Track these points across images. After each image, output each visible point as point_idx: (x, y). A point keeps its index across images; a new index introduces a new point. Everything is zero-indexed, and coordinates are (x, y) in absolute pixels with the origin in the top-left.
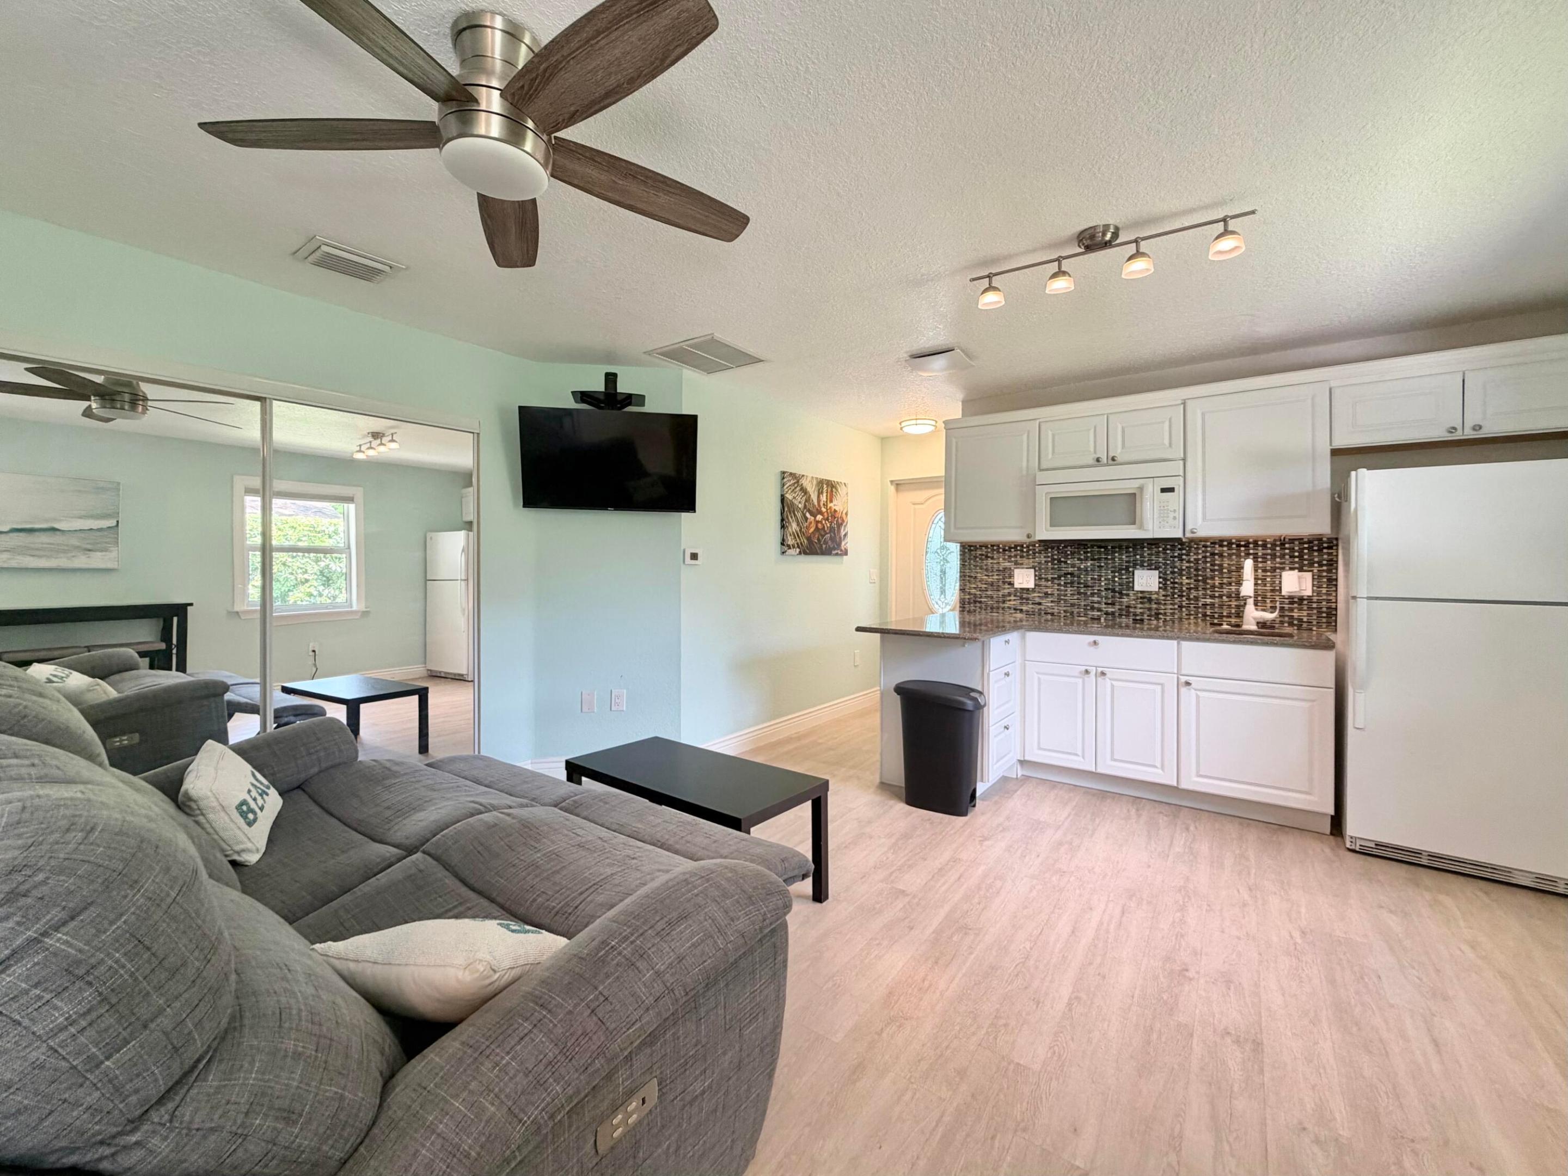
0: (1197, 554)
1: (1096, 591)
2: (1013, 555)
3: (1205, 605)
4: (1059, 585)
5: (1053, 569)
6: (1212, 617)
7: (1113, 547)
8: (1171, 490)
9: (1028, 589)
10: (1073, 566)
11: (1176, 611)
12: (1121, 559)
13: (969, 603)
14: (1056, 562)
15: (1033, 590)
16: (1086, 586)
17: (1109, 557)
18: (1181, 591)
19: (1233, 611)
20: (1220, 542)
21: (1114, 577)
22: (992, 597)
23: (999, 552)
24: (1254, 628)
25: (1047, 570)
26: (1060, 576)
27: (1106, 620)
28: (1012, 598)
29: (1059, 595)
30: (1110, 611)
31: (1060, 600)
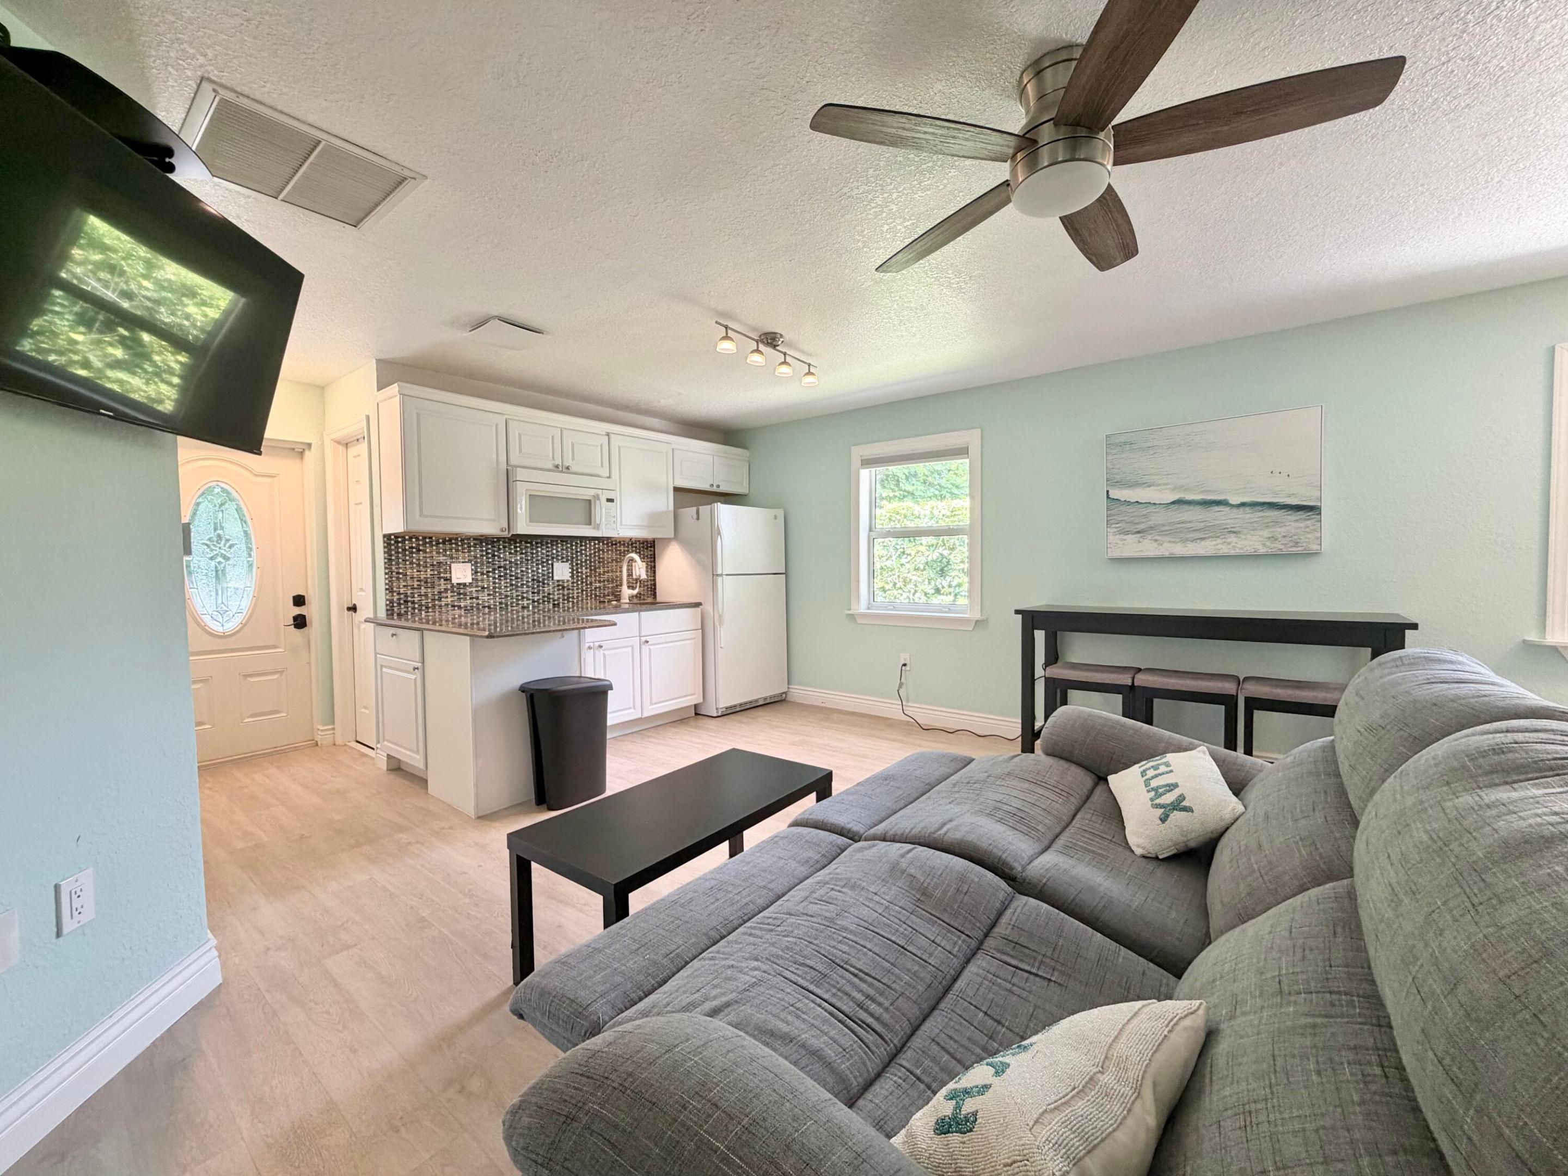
1: (524, 582)
2: (447, 548)
3: (596, 588)
4: (494, 578)
5: (487, 562)
7: (537, 543)
8: (611, 500)
9: (465, 585)
10: (505, 559)
11: (580, 595)
12: (547, 552)
14: (490, 556)
15: (471, 585)
16: (517, 578)
17: (534, 550)
18: (582, 578)
19: (614, 591)
21: (538, 569)
22: (426, 595)
23: (432, 546)
24: (628, 601)
25: (483, 564)
26: (494, 569)
27: (534, 607)
28: (449, 594)
29: (494, 588)
30: (536, 599)
31: (495, 592)
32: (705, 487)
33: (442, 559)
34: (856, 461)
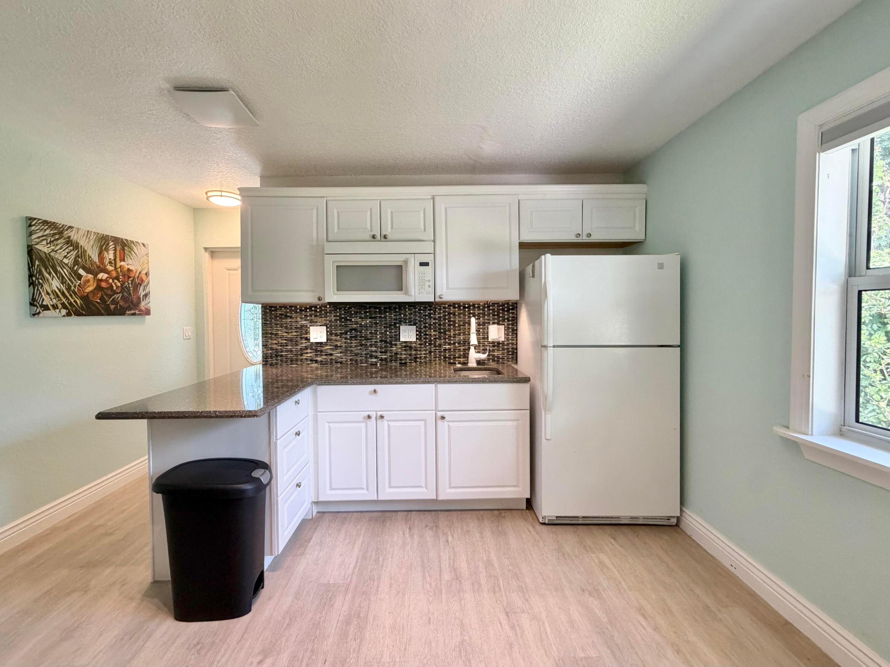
0: (440, 313)
1: (373, 343)
2: (308, 314)
3: (445, 350)
4: (346, 338)
5: (341, 325)
6: (450, 358)
7: (385, 308)
8: (426, 264)
9: (322, 343)
10: (356, 323)
11: (428, 356)
12: (390, 317)
13: (271, 357)
14: (343, 320)
15: (326, 344)
16: (367, 339)
17: (383, 316)
18: (431, 341)
19: (462, 353)
20: (453, 305)
21: (386, 331)
22: (291, 351)
23: (296, 313)
24: (475, 365)
25: (336, 327)
26: (346, 331)
27: (381, 365)
28: (309, 351)
29: (346, 347)
30: (383, 358)
31: (347, 350)
32: (570, 237)
33: (304, 323)
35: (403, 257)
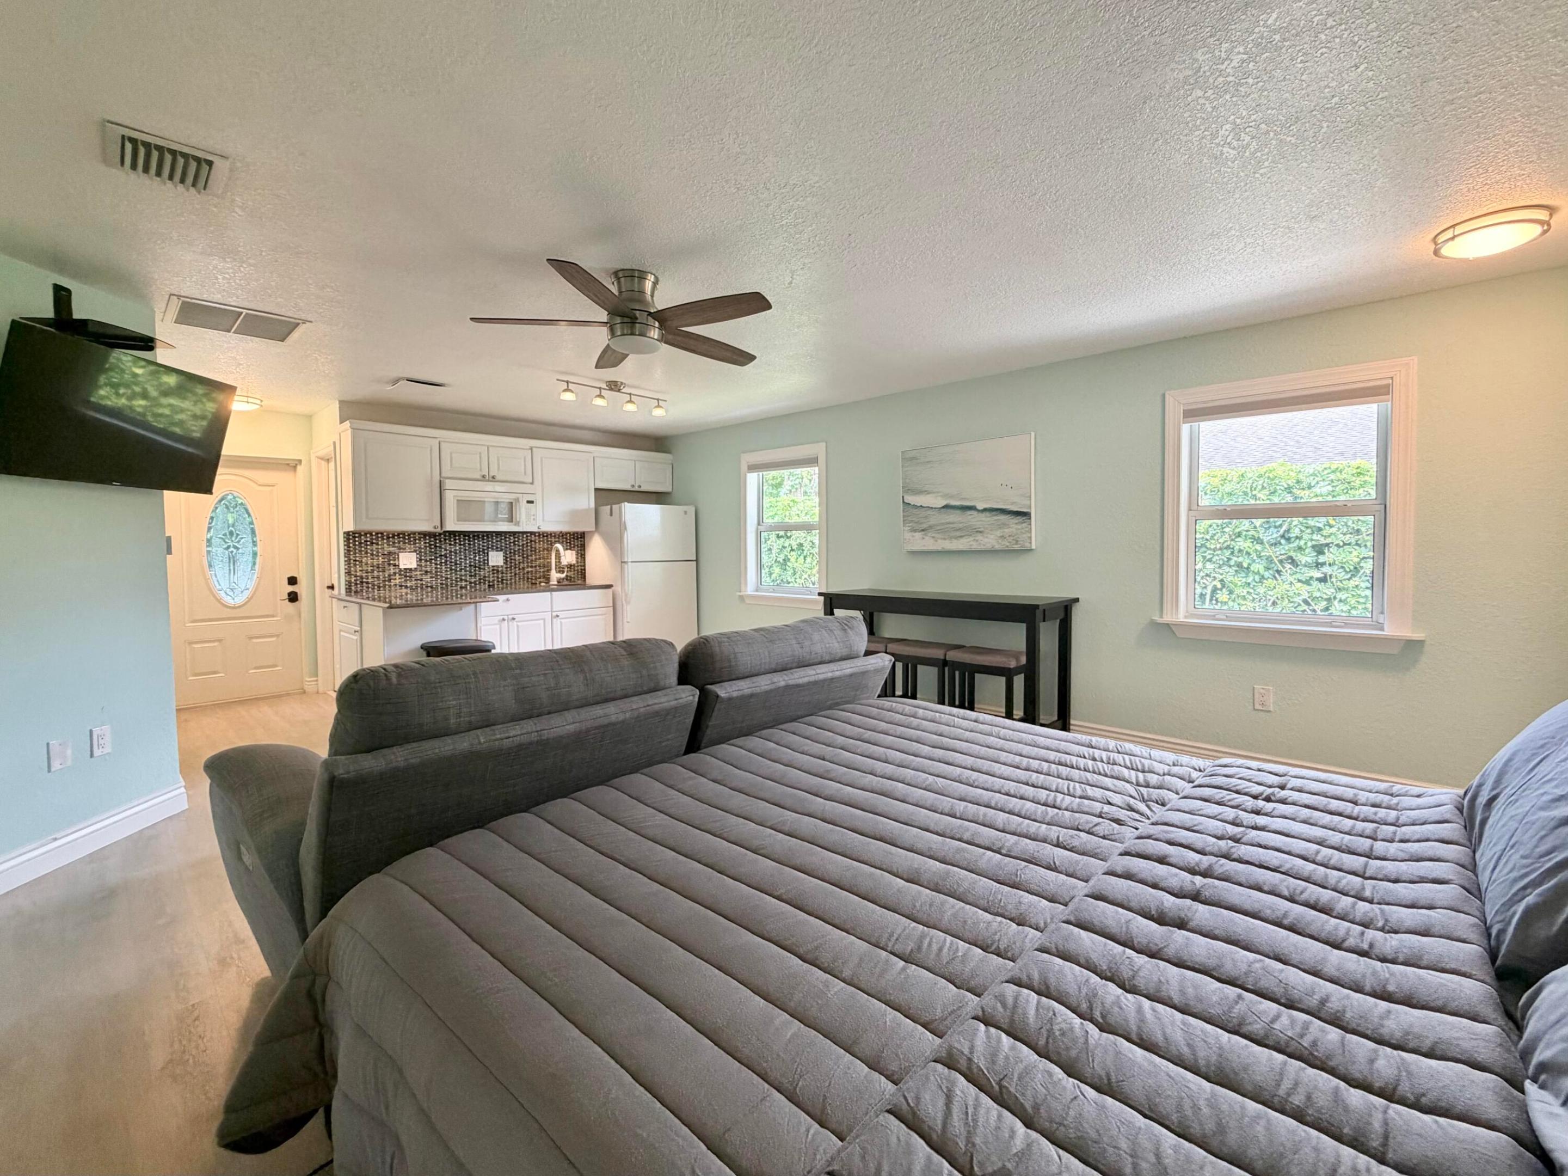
2: (396, 541)
3: (528, 572)
4: (436, 564)
5: (430, 552)
6: (532, 579)
7: (473, 536)
8: (531, 502)
9: (411, 569)
10: (445, 550)
11: (514, 578)
12: (480, 545)
14: (433, 547)
15: (416, 570)
16: (456, 564)
17: (471, 543)
18: (515, 564)
19: (543, 574)
21: (475, 556)
22: (378, 578)
23: (383, 539)
24: (556, 583)
25: (426, 553)
26: (436, 557)
27: (471, 587)
28: (397, 576)
29: (436, 572)
30: (473, 580)
31: (437, 575)
32: (627, 487)
33: (392, 549)
34: (744, 467)
35: (513, 496)
